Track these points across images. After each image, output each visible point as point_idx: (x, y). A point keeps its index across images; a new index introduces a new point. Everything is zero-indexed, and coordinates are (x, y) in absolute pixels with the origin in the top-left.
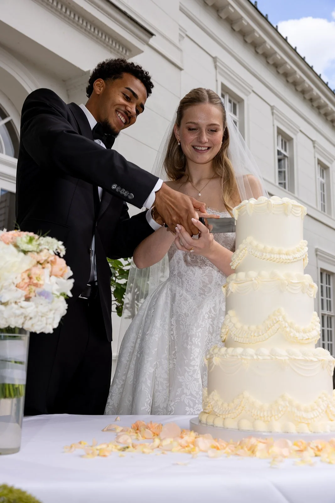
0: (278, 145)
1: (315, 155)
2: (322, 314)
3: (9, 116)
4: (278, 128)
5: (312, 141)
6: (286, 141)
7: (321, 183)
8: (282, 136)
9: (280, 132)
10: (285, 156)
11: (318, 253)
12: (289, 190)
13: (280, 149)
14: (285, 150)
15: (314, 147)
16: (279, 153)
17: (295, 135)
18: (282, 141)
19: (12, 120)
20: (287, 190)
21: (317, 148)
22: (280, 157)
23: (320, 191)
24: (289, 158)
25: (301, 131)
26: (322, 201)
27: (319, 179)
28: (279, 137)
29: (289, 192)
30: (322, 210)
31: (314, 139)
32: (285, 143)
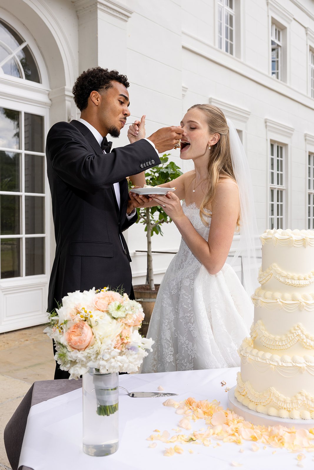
0: (272, 35)
1: (307, 42)
2: (309, 193)
3: (25, 41)
4: (272, 18)
5: (305, 28)
6: (280, 30)
7: (312, 69)
8: (276, 26)
9: (274, 22)
10: (278, 46)
11: (307, 138)
12: (281, 80)
13: (274, 39)
14: (279, 40)
15: (307, 34)
16: (273, 43)
17: (289, 23)
18: (276, 30)
19: (28, 45)
20: (279, 80)
21: (309, 34)
22: (274, 46)
23: (311, 78)
24: (282, 48)
25: (294, 19)
26: (312, 87)
27: (310, 65)
28: (273, 27)
29: (281, 82)
30: (312, 96)
31: (306, 26)
32: (279, 32)
